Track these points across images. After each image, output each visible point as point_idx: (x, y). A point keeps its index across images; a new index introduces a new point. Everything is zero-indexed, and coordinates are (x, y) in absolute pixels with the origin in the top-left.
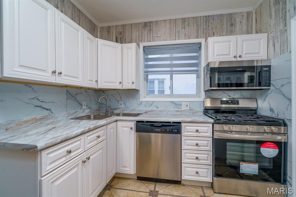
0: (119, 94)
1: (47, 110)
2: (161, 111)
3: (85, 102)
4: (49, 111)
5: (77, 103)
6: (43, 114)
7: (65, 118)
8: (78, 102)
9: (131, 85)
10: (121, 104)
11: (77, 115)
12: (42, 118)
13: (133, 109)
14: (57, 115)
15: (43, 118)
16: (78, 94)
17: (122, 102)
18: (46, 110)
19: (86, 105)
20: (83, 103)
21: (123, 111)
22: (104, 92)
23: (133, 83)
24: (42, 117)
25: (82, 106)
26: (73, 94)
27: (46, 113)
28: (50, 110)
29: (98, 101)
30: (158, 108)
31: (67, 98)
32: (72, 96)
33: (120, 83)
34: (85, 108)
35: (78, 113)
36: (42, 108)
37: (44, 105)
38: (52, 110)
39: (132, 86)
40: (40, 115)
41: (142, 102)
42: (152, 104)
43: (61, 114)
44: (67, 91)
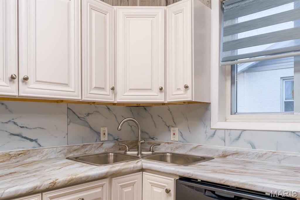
0: (171, 112)
1: (31, 140)
2: (261, 156)
3: (106, 129)
4: (34, 143)
5: (89, 129)
6: (23, 148)
7: (63, 155)
8: (91, 128)
9: (182, 92)
10: (174, 134)
11: (87, 151)
12: (19, 154)
13: (195, 145)
14: (46, 150)
15: (21, 154)
16: (91, 114)
17: (176, 129)
18: (28, 141)
19: (108, 134)
20: (102, 130)
21: (177, 148)
22: (145, 109)
23: (186, 87)
24: (20, 152)
25: (100, 136)
26: (80, 114)
27: (29, 145)
28: (36, 141)
29: (118, 128)
30: (253, 147)
31: (69, 120)
32: (79, 117)
33: (161, 89)
34: (106, 139)
35: (88, 148)
36: (23, 137)
37: (25, 133)
38: (39, 142)
39: (185, 95)
40: (18, 148)
41: (216, 130)
42: (239, 137)
43: (55, 149)
44: (68, 108)
